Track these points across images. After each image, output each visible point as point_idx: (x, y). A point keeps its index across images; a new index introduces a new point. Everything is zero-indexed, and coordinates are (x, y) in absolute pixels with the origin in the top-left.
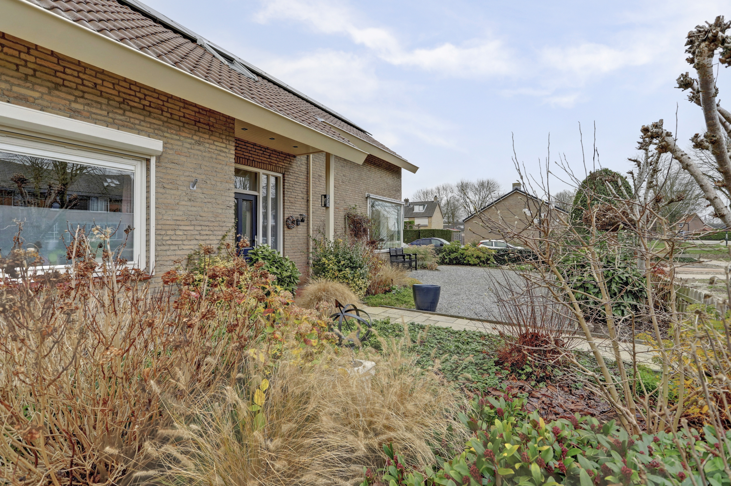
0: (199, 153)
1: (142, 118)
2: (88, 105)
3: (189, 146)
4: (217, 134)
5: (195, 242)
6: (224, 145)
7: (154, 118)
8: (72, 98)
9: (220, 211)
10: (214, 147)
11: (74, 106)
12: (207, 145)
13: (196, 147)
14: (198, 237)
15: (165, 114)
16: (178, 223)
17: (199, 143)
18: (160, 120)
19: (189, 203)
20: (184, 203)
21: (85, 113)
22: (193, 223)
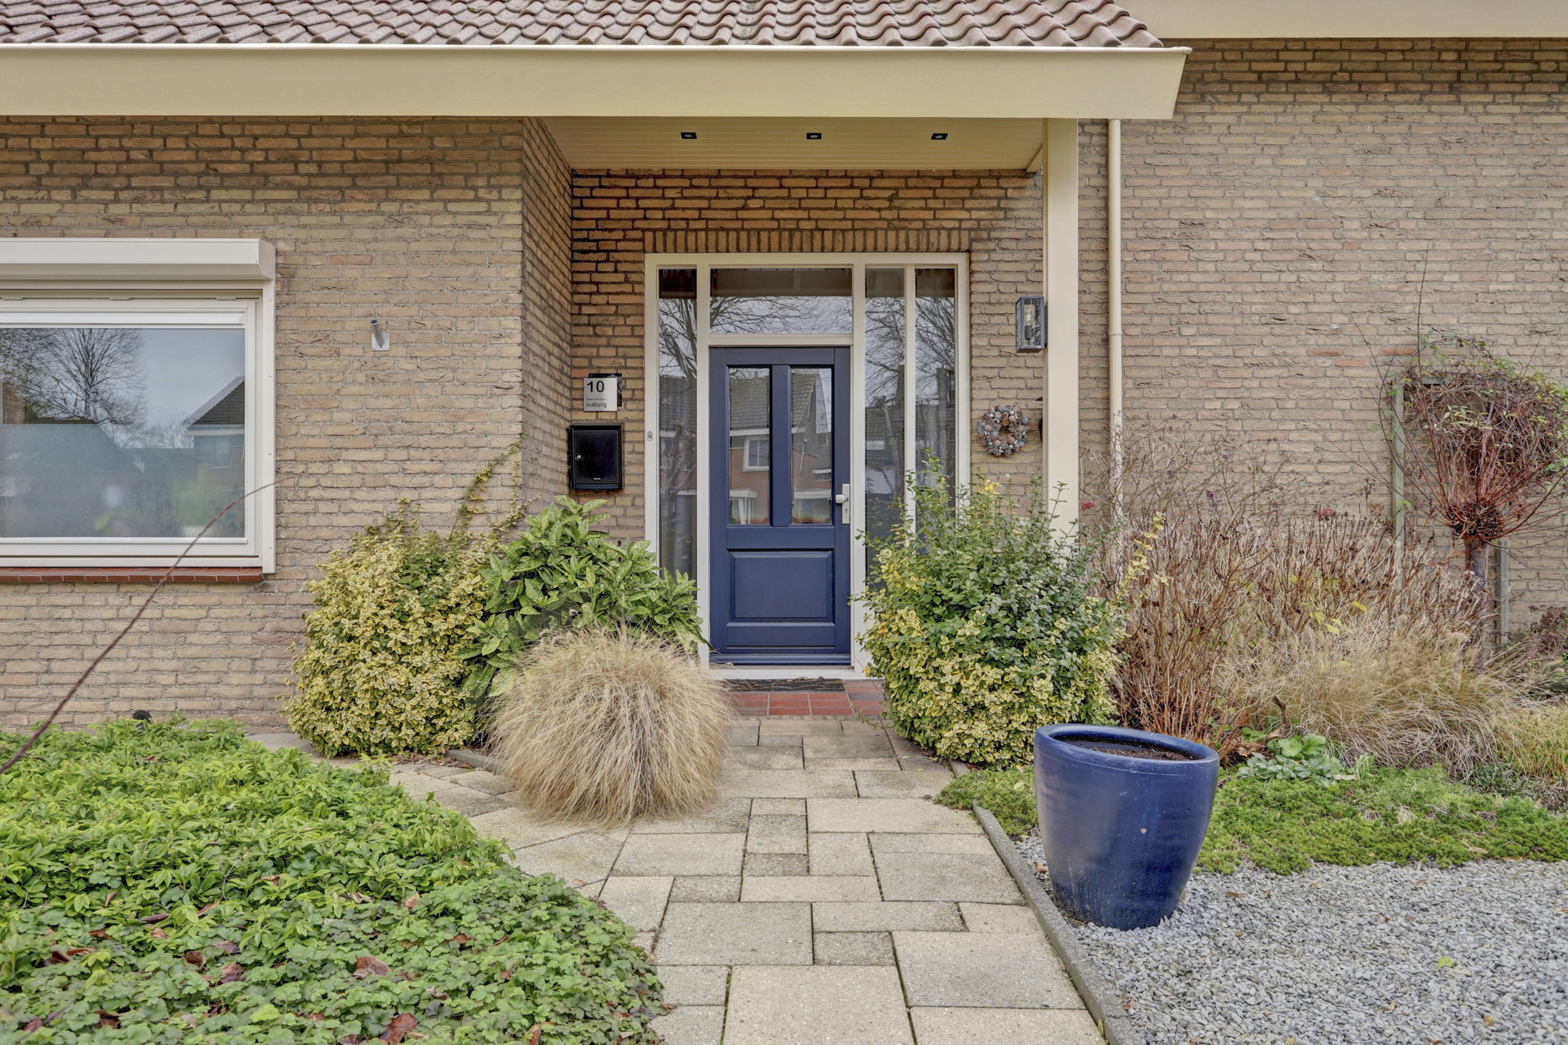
0: (401, 246)
1: (246, 195)
2: (137, 200)
3: (366, 234)
4: (459, 180)
5: (389, 493)
6: (482, 207)
7: (277, 187)
8: (109, 195)
9: (469, 403)
10: (447, 220)
11: (115, 209)
12: (426, 220)
13: (390, 233)
14: (395, 480)
15: (303, 168)
16: (339, 442)
17: (398, 220)
18: (290, 187)
19: (371, 389)
20: (355, 389)
21: (133, 220)
22: (382, 441)
